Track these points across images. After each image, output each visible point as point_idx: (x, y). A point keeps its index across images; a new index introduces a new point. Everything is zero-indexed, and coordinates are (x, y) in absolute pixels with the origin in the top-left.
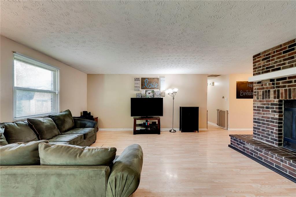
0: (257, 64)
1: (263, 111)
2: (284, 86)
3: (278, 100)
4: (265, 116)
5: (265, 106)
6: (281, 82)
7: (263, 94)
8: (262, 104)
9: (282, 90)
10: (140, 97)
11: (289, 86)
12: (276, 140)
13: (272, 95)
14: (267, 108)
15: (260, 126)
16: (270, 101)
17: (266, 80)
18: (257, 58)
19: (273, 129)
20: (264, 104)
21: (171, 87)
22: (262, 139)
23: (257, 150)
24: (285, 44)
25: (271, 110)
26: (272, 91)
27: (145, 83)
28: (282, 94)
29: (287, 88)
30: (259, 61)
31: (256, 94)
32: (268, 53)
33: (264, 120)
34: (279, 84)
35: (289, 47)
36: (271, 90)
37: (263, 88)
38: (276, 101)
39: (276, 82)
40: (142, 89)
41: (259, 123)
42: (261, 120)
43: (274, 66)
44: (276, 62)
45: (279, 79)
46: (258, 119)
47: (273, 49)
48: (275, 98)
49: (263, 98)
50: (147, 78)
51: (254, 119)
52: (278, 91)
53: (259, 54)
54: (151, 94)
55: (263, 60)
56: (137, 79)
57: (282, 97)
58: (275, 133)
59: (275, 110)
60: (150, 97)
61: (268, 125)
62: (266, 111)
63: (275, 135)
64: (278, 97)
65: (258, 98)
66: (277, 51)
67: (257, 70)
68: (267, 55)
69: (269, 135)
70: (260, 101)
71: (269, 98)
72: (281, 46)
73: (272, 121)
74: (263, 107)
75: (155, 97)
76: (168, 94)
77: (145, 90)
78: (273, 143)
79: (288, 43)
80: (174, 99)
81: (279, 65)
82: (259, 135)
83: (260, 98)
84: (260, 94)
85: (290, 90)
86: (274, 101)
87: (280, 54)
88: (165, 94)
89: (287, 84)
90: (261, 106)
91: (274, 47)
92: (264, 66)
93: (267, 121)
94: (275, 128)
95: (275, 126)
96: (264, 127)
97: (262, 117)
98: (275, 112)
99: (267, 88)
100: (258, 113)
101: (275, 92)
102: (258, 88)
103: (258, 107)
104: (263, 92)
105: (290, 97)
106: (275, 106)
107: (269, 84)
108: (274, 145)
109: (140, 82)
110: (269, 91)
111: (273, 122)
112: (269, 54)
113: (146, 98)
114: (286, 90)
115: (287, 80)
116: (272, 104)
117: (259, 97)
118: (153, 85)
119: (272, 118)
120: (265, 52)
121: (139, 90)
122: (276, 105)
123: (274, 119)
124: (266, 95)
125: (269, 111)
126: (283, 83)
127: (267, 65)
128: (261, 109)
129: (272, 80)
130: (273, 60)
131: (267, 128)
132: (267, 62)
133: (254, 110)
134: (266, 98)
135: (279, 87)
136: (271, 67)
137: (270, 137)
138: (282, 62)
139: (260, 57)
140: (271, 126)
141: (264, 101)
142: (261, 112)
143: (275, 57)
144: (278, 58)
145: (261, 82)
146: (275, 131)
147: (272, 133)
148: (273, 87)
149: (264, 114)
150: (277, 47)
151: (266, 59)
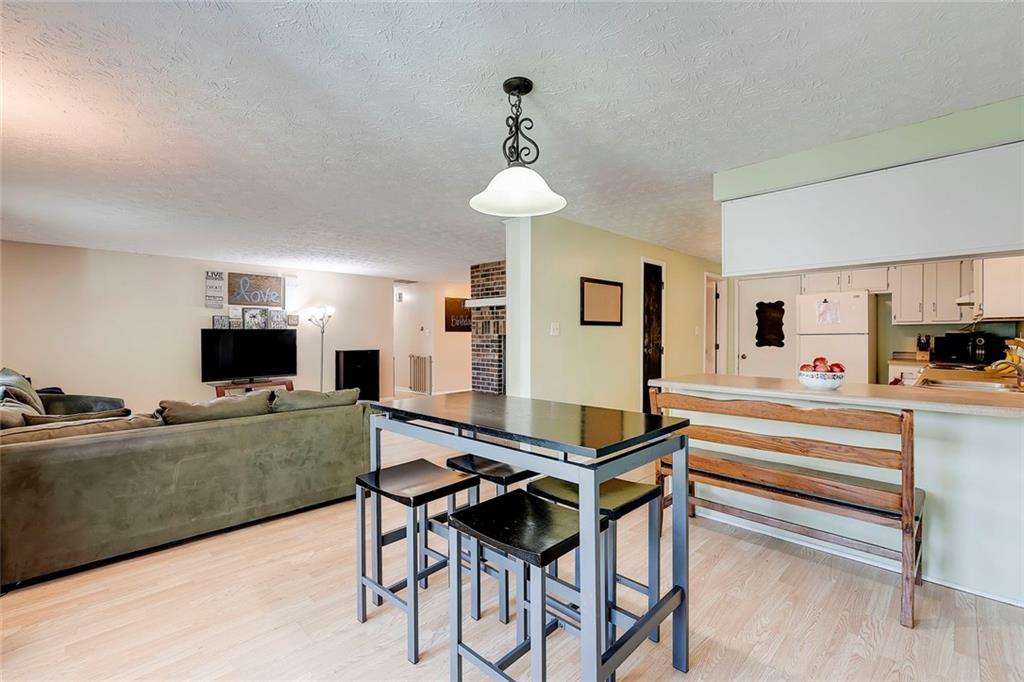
0: (476, 280)
2: (503, 318)
3: (498, 335)
4: (485, 357)
5: (484, 344)
6: (500, 311)
7: (483, 327)
8: (481, 341)
9: (501, 322)
10: (227, 327)
13: (492, 329)
14: (487, 346)
15: (480, 374)
16: (490, 337)
17: (488, 307)
18: (476, 271)
19: (493, 375)
20: (484, 341)
21: (312, 301)
26: (491, 323)
27: (241, 287)
28: (501, 327)
30: (477, 276)
31: (475, 325)
32: (487, 268)
33: (484, 365)
34: (497, 313)
37: (483, 318)
38: (496, 337)
39: (495, 311)
40: (230, 303)
41: (479, 369)
42: (481, 364)
44: (495, 284)
45: (498, 308)
46: (478, 364)
47: (492, 263)
48: (494, 332)
49: (483, 333)
50: (246, 275)
51: (473, 364)
52: (498, 323)
53: (478, 266)
54: (259, 320)
55: (482, 276)
56: (217, 276)
57: (501, 331)
58: (496, 381)
59: (494, 348)
60: (254, 328)
61: (488, 370)
62: (486, 351)
63: (495, 383)
64: (498, 332)
65: (477, 332)
66: (496, 269)
67: (475, 289)
68: (485, 271)
69: (489, 384)
70: (480, 337)
71: (489, 332)
72: (499, 263)
73: (492, 364)
74: (482, 346)
75: (272, 326)
76: (310, 320)
77: (240, 308)
80: (323, 333)
81: (498, 288)
82: (479, 387)
83: (480, 331)
84: (479, 326)
86: (494, 337)
87: (499, 274)
88: (297, 320)
90: (480, 343)
92: (483, 285)
93: (487, 365)
95: (495, 371)
96: (484, 374)
97: (482, 360)
98: (495, 351)
99: (487, 318)
100: (478, 355)
101: (494, 324)
102: (477, 317)
103: (478, 346)
104: (483, 323)
106: (495, 344)
107: (489, 313)
109: (224, 284)
110: (489, 322)
111: (493, 366)
112: (489, 270)
113: (244, 331)
116: (492, 341)
118: (265, 294)
119: (492, 360)
120: (484, 265)
121: (221, 307)
122: (495, 341)
123: (495, 362)
124: (486, 328)
125: (489, 351)
127: (487, 285)
128: (480, 349)
129: (492, 308)
130: (493, 280)
131: (487, 375)
132: (487, 280)
133: (473, 350)
134: (486, 332)
135: (497, 318)
136: (490, 289)
137: (490, 387)
138: (501, 286)
139: (479, 271)
140: (491, 371)
141: (484, 337)
142: (480, 352)
143: (494, 277)
144: (496, 279)
145: (480, 308)
146: (495, 378)
147: (492, 380)
148: (493, 318)
149: (484, 355)
150: (495, 263)
151: (485, 275)
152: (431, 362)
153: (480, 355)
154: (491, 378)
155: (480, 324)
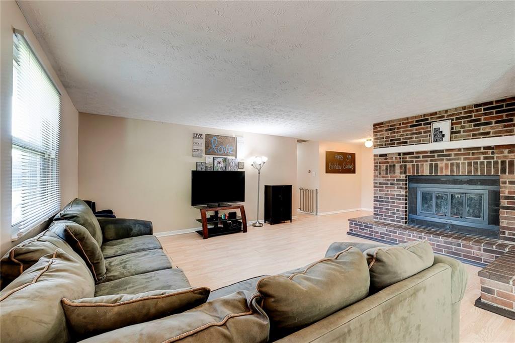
0: (379, 134)
1: (386, 187)
2: (412, 162)
3: (405, 175)
4: (389, 193)
5: (389, 182)
6: (408, 156)
7: (387, 169)
8: (385, 180)
9: (409, 165)
10: (204, 170)
11: (416, 162)
12: (402, 219)
13: (398, 170)
14: (392, 184)
15: (383, 205)
16: (396, 177)
17: (394, 154)
18: (379, 127)
19: (399, 207)
20: (388, 180)
21: (252, 153)
22: (385, 219)
23: (390, 231)
24: (412, 118)
25: (396, 187)
26: (397, 166)
27: (212, 144)
28: (409, 169)
29: (414, 163)
30: (381, 131)
31: (378, 168)
32: (393, 124)
33: (388, 198)
34: (406, 158)
35: (417, 121)
36: (396, 165)
37: (388, 162)
38: (403, 177)
39: (402, 156)
40: (206, 154)
41: (382, 201)
42: (385, 198)
43: (400, 139)
44: (402, 135)
45: (405, 154)
46: (380, 197)
47: (398, 120)
48: (401, 173)
49: (387, 173)
50: (215, 135)
51: (375, 197)
52: (405, 166)
53: (382, 123)
54: (222, 165)
55: (386, 130)
56: (197, 136)
57: (409, 172)
58: (402, 211)
59: (401, 186)
60: (219, 170)
61: (394, 203)
62: (390, 188)
63: (401, 213)
64: (405, 173)
65: (380, 174)
66: (403, 124)
67: (378, 140)
68: (391, 126)
69: (394, 214)
70: (383, 177)
71: (395, 173)
72: (408, 119)
73: (398, 198)
74: (387, 184)
75: (230, 169)
76: (252, 165)
77: (212, 157)
78: (400, 222)
79: (416, 117)
80: (259, 173)
81: (406, 138)
82: (382, 215)
83: (384, 173)
84: (382, 169)
85: (418, 165)
86: (400, 177)
87: (407, 127)
88: (244, 165)
89: (415, 160)
90: (384, 182)
91: (401, 119)
92: (387, 137)
93: (391, 198)
94: (401, 206)
95: (401, 203)
96: (388, 205)
97: (386, 194)
98: (401, 188)
99: (393, 162)
100: (380, 191)
101: (401, 167)
102: (379, 162)
103: (380, 183)
104: (387, 166)
105: (418, 172)
106: (401, 182)
107: (396, 158)
108: (401, 224)
109: (203, 141)
110: (394, 166)
111: (400, 199)
112: (394, 125)
113: (214, 172)
114: (413, 166)
115: (415, 155)
116: (397, 180)
117: (382, 172)
118: (225, 148)
119: (398, 195)
120: (389, 122)
121: (201, 157)
122: (402, 180)
123: (401, 196)
124: (391, 170)
125: (394, 188)
126: (410, 158)
127: (392, 137)
128: (384, 186)
129: (399, 154)
130: (399, 132)
131: (391, 206)
132: (392, 133)
133: (375, 187)
134: (390, 173)
135: (405, 162)
136: (396, 140)
137: (395, 216)
138: (409, 136)
139: (383, 126)
140: (397, 203)
141: (388, 177)
142: (384, 189)
143: (401, 130)
144: (404, 131)
145: (386, 155)
146: (401, 209)
147: (398, 211)
148: (399, 162)
149: (388, 191)
150: (403, 119)
151: (390, 130)
152: (317, 193)
153: (383, 191)
154: (396, 209)
155: (384, 167)
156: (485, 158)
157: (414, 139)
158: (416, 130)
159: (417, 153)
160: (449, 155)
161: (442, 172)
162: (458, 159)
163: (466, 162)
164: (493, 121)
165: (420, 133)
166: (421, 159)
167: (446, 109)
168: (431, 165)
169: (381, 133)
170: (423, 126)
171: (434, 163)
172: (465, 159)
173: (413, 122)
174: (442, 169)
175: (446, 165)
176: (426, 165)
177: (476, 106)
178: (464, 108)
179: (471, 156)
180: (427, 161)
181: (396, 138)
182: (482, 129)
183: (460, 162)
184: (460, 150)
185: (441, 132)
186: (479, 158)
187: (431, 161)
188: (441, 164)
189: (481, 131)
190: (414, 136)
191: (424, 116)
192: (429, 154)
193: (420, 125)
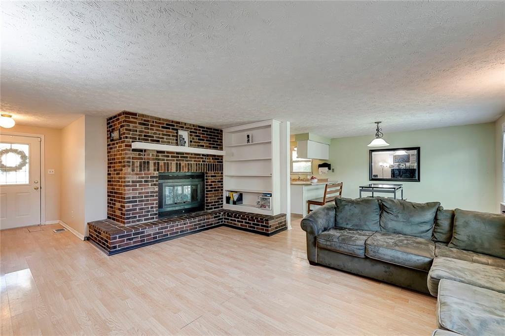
1: (140, 186)
2: (163, 160)
3: (158, 172)
4: (143, 191)
5: (143, 180)
6: (160, 154)
7: (140, 166)
8: (139, 178)
9: (161, 163)
11: (167, 160)
12: (156, 214)
13: (152, 167)
14: (146, 181)
15: (136, 205)
16: (150, 174)
18: (132, 118)
19: (153, 204)
20: (143, 178)
22: (139, 221)
24: (163, 120)
25: (150, 184)
26: (151, 163)
28: (161, 166)
29: (165, 161)
31: (131, 164)
32: (147, 119)
33: (142, 197)
34: (159, 156)
35: (167, 124)
36: (150, 161)
37: (142, 159)
38: (156, 174)
41: (136, 201)
42: (138, 197)
43: (153, 137)
44: (155, 133)
45: (158, 152)
46: (133, 198)
47: (152, 117)
48: (155, 170)
49: (141, 170)
52: (158, 163)
53: (135, 114)
55: (140, 124)
57: (162, 170)
58: (156, 207)
59: (155, 183)
61: (148, 201)
62: (145, 185)
63: (155, 209)
64: (158, 170)
65: (133, 170)
66: (156, 122)
67: (131, 133)
68: (145, 121)
69: (149, 212)
70: (137, 174)
71: (149, 170)
72: (160, 119)
73: (152, 195)
74: (141, 182)
78: (153, 218)
79: (166, 120)
81: (158, 137)
82: (135, 217)
83: (137, 170)
84: (135, 165)
85: (168, 164)
86: (154, 174)
87: (159, 127)
89: (166, 158)
90: (138, 180)
91: (154, 117)
93: (145, 197)
94: (155, 202)
95: (154, 200)
96: (142, 205)
97: (139, 193)
98: (155, 185)
99: (149, 159)
100: (133, 190)
101: (155, 163)
102: (132, 157)
103: (133, 182)
104: (140, 163)
105: (168, 170)
106: (155, 179)
107: (152, 155)
108: (155, 220)
110: (148, 163)
112: (148, 121)
114: (165, 163)
115: (166, 154)
116: (152, 177)
117: (135, 169)
119: (152, 192)
120: (143, 116)
122: (156, 177)
123: (154, 193)
124: (145, 167)
125: (148, 185)
126: (162, 156)
127: (146, 132)
128: (138, 184)
130: (152, 130)
131: (145, 205)
132: (145, 128)
134: (144, 170)
135: (159, 160)
136: (150, 136)
137: (149, 214)
138: (161, 136)
139: (137, 118)
140: (151, 200)
141: (142, 174)
142: (138, 187)
143: (154, 128)
144: (157, 130)
145: (141, 151)
146: (155, 205)
147: (152, 208)
148: (153, 159)
149: (142, 189)
150: (156, 118)
151: (144, 124)
153: (136, 190)
154: (150, 206)
155: (137, 163)
156: (203, 161)
157: (165, 140)
158: (167, 132)
159: (168, 152)
160: (187, 157)
161: (183, 170)
162: (191, 161)
163: (195, 163)
164: (205, 139)
165: (169, 136)
166: (170, 158)
167: (185, 122)
168: (177, 163)
169: (134, 125)
170: (171, 130)
171: (178, 162)
172: (195, 161)
173: (163, 124)
174: (183, 167)
175: (185, 164)
176: (174, 163)
177: (199, 127)
178: (194, 126)
179: (197, 159)
180: (174, 160)
181: (150, 134)
182: (202, 143)
183: (193, 162)
184: (192, 154)
185: (184, 139)
186: (200, 161)
187: (177, 160)
188: (183, 164)
189: (201, 144)
190: (165, 137)
191: (172, 122)
192: (175, 155)
193: (169, 128)
